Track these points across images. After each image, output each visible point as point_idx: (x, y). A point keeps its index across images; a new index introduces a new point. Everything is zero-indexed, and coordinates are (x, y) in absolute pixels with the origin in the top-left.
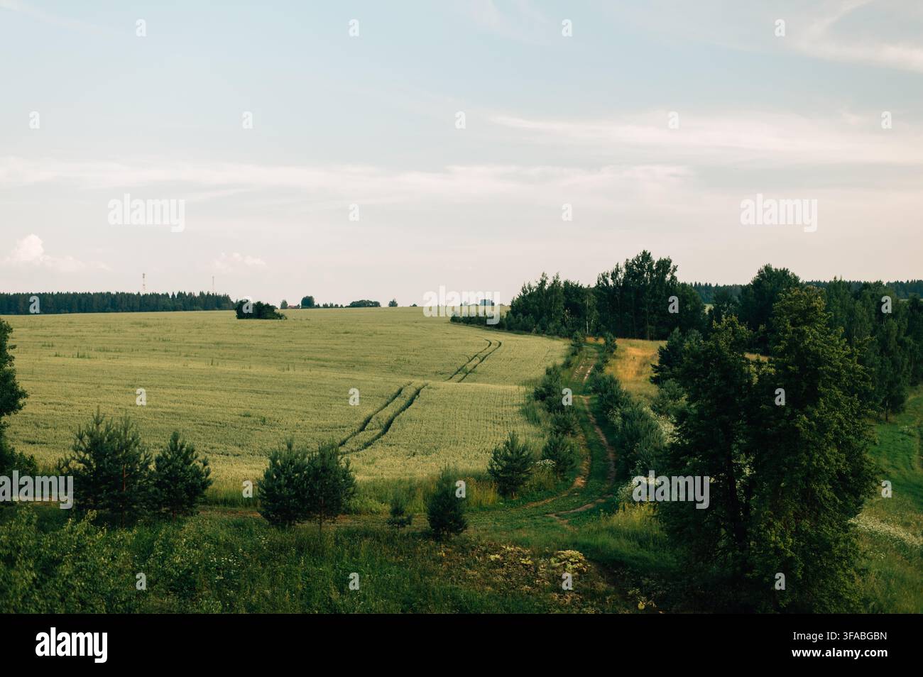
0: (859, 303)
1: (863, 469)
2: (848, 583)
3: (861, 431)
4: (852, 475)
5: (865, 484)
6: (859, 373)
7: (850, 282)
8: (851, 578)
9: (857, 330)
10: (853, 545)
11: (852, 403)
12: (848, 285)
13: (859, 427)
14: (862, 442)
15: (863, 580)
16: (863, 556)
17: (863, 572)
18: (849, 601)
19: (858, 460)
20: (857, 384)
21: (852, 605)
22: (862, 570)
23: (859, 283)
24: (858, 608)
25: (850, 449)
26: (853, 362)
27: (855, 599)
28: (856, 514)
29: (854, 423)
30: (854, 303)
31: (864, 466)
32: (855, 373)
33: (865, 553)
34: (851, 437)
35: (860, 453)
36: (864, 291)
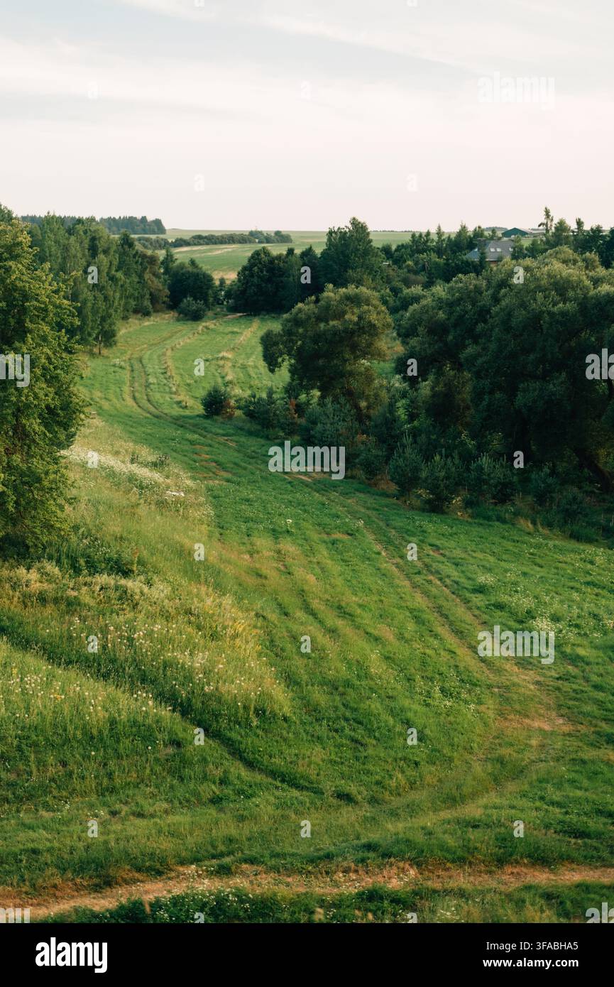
0: (73, 238)
1: (71, 402)
2: (59, 513)
3: (69, 366)
4: (61, 409)
5: (74, 416)
6: (65, 309)
7: (65, 217)
8: (61, 508)
9: (70, 266)
10: (63, 476)
11: (59, 339)
12: (62, 221)
13: (66, 362)
14: (69, 377)
15: (74, 509)
16: (72, 485)
17: (73, 501)
18: (60, 529)
19: (66, 393)
20: (63, 320)
21: (62, 533)
22: (71, 499)
23: (73, 218)
24: (68, 535)
25: (58, 383)
26: (59, 298)
27: (65, 526)
28: (69, 446)
29: (62, 358)
30: (68, 239)
31: (72, 399)
32: (62, 309)
33: (73, 482)
34: (59, 371)
35: (69, 387)
36: (77, 226)
